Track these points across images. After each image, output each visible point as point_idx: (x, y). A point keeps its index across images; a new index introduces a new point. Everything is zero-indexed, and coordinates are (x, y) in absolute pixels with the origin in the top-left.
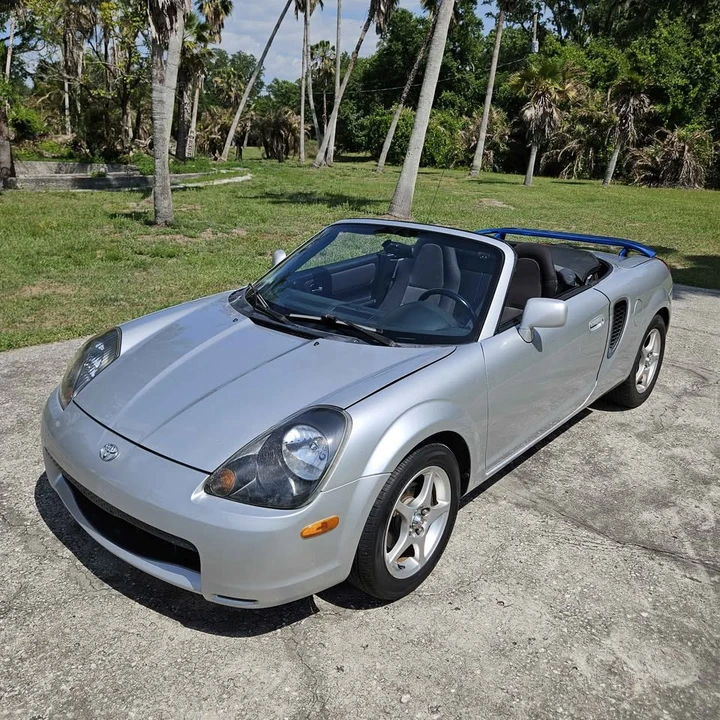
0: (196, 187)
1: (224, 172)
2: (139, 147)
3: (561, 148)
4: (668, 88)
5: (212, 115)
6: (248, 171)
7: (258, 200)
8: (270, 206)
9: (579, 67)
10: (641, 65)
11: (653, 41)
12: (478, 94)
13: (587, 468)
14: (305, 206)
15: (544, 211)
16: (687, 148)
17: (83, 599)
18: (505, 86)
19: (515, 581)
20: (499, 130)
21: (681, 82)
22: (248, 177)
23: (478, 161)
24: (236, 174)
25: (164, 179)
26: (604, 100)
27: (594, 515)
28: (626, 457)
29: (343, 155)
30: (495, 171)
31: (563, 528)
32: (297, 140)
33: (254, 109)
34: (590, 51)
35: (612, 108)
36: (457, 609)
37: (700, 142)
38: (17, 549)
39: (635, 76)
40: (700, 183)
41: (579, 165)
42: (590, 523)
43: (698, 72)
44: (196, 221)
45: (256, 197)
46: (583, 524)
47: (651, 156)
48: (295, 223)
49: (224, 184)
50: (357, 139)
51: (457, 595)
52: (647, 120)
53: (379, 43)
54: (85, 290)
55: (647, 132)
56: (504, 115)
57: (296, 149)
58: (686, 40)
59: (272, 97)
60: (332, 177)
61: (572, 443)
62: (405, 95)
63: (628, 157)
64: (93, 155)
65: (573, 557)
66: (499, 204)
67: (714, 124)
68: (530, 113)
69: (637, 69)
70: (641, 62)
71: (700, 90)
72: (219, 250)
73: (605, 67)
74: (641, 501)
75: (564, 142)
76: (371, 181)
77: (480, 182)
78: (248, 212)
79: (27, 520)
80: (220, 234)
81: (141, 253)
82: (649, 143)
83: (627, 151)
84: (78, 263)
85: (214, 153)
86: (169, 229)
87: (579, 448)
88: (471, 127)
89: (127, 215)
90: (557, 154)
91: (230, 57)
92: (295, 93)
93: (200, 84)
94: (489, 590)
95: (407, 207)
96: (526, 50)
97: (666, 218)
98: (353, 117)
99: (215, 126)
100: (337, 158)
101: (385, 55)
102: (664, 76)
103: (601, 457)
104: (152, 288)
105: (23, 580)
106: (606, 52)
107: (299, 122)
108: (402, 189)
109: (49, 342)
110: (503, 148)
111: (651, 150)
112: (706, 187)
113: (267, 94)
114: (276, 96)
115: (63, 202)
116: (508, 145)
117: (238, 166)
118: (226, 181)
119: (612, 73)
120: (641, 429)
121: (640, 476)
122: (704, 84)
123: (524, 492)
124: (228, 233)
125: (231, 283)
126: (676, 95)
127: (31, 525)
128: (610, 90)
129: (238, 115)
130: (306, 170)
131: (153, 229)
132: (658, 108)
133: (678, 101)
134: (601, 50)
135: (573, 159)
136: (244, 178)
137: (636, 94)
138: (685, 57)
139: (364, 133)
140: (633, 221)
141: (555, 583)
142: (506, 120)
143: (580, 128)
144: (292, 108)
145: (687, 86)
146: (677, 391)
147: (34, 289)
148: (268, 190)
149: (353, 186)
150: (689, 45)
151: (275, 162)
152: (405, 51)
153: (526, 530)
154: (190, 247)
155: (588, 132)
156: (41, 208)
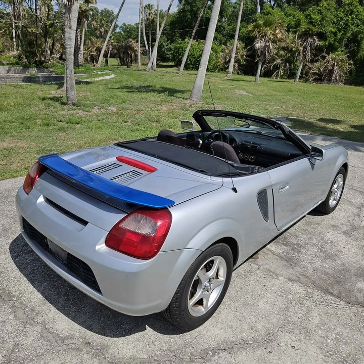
0: (86, 82)
1: (99, 73)
2: (53, 59)
3: (272, 63)
4: (326, 33)
5: (92, 42)
6: (112, 73)
7: (120, 90)
8: (126, 94)
9: (281, 21)
10: (313, 21)
11: (319, 8)
12: (229, 34)
13: (321, 254)
14: (145, 93)
15: (268, 97)
16: (336, 64)
17: (53, 353)
18: (244, 30)
19: (298, 332)
20: (241, 53)
21: (334, 30)
22: (113, 76)
23: (231, 69)
24: (106, 74)
25: (72, 80)
26: (294, 38)
27: (332, 285)
28: (340, 246)
29: (160, 64)
30: (238, 74)
31: (317, 294)
32: (136, 56)
33: (113, 39)
34: (287, 13)
35: (298, 43)
36: (270, 352)
37: (342, 61)
38: (10, 318)
39: (311, 27)
40: (342, 82)
41: (281, 72)
42: (331, 290)
43: (342, 25)
44: (89, 102)
45: (118, 88)
46: (327, 292)
47: (317, 68)
48: (141, 103)
49: (101, 80)
50: (167, 56)
51: (268, 342)
52: (315, 49)
53: (178, 6)
54: (33, 144)
55: (315, 55)
56: (243, 45)
57: (136, 60)
58: (335, 8)
59: (122, 32)
60: (156, 77)
61: (310, 238)
62: (193, 34)
63: (307, 68)
64: (29, 63)
65: (326, 314)
66: (244, 93)
67: (349, 52)
68: (258, 45)
69: (311, 23)
70: (313, 19)
71: (342, 34)
72: (103, 120)
73: (294, 21)
74: (355, 275)
75: (274, 60)
76: (176, 79)
77: (233, 80)
78: (115, 97)
79: (14, 297)
80: (102, 110)
81: (61, 121)
82: (317, 61)
83: (306, 65)
84: (28, 128)
85: (93, 63)
86: (75, 107)
87: (315, 241)
88: (227, 51)
89: (52, 99)
90: (271, 66)
91: (100, 11)
92: (134, 31)
93: (85, 25)
94: (285, 339)
95: (199, 96)
96: (254, 11)
97: (329, 101)
98: (165, 44)
99: (93, 48)
100: (158, 66)
101: (182, 12)
102: (324, 27)
103: (328, 247)
104: (70, 143)
105: (16, 340)
106: (295, 13)
107: (138, 47)
108: (197, 86)
109: (16, 177)
110: (243, 62)
111: (318, 65)
112: (345, 84)
113: (120, 31)
114: (124, 32)
115: (15, 90)
116: (245, 60)
117: (106, 69)
118: (101, 78)
119: (298, 24)
120: (345, 228)
121: (351, 259)
122: (344, 31)
123: (291, 271)
124: (106, 109)
125: (112, 140)
126: (331, 37)
127: (17, 300)
128: (297, 33)
129: (106, 43)
130: (142, 72)
131: (66, 107)
132: (321, 43)
133: (331, 39)
134: (292, 12)
135: (278, 68)
136: (111, 77)
137: (311, 36)
138: (335, 17)
139: (171, 52)
140: (313, 103)
141: (320, 332)
142: (244, 48)
143: (282, 52)
144: (134, 39)
145: (336, 32)
146: (357, 205)
147: (4, 143)
148: (124, 84)
149: (168, 82)
150: (337, 11)
151: (125, 67)
152: (192, 11)
153: (297, 296)
154: (87, 118)
155: (286, 55)
156: (4, 94)
